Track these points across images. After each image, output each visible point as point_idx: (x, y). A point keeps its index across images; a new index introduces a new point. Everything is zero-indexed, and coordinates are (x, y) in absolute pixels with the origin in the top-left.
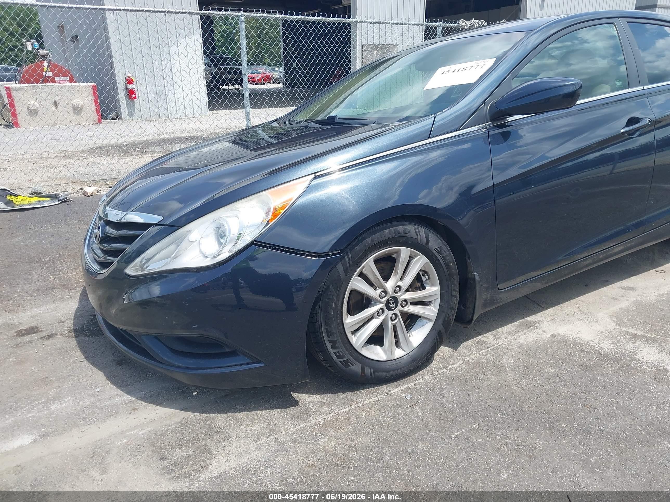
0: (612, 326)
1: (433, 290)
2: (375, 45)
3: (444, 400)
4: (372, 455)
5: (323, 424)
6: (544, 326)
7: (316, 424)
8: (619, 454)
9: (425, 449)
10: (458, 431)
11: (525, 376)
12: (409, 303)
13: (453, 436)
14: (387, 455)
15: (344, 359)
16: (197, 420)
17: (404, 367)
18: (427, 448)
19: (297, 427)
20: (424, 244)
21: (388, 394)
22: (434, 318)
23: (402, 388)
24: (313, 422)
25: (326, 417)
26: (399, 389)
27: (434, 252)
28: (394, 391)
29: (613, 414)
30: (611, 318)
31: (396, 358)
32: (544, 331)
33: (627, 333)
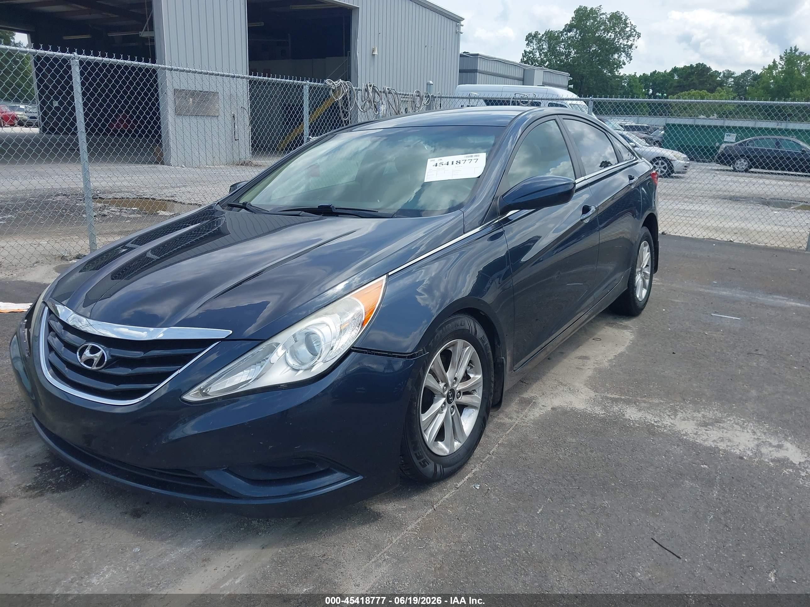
0: (592, 394)
1: (477, 378)
2: (190, 91)
3: (509, 483)
4: (485, 545)
5: (421, 529)
6: (541, 401)
7: (413, 530)
8: (663, 498)
9: (525, 529)
10: (540, 508)
11: (557, 448)
12: (462, 394)
13: (538, 513)
14: (497, 542)
15: (422, 460)
16: (289, 554)
17: (463, 459)
18: (526, 528)
19: (398, 538)
20: (474, 335)
21: (457, 488)
22: (479, 406)
23: (465, 480)
24: (409, 528)
25: (417, 521)
26: (463, 481)
27: (480, 341)
28: (461, 483)
29: (640, 468)
30: (587, 386)
31: (455, 451)
32: (543, 406)
33: (607, 398)
